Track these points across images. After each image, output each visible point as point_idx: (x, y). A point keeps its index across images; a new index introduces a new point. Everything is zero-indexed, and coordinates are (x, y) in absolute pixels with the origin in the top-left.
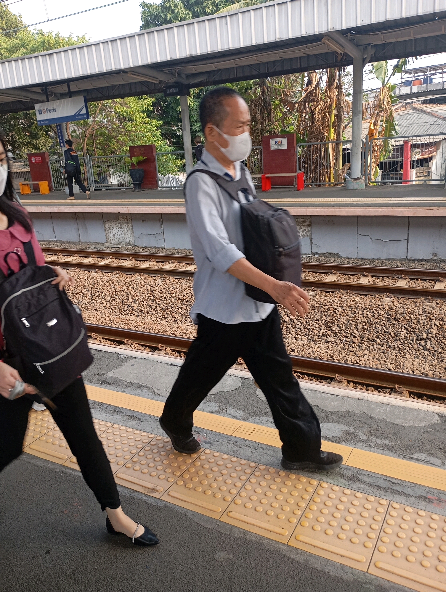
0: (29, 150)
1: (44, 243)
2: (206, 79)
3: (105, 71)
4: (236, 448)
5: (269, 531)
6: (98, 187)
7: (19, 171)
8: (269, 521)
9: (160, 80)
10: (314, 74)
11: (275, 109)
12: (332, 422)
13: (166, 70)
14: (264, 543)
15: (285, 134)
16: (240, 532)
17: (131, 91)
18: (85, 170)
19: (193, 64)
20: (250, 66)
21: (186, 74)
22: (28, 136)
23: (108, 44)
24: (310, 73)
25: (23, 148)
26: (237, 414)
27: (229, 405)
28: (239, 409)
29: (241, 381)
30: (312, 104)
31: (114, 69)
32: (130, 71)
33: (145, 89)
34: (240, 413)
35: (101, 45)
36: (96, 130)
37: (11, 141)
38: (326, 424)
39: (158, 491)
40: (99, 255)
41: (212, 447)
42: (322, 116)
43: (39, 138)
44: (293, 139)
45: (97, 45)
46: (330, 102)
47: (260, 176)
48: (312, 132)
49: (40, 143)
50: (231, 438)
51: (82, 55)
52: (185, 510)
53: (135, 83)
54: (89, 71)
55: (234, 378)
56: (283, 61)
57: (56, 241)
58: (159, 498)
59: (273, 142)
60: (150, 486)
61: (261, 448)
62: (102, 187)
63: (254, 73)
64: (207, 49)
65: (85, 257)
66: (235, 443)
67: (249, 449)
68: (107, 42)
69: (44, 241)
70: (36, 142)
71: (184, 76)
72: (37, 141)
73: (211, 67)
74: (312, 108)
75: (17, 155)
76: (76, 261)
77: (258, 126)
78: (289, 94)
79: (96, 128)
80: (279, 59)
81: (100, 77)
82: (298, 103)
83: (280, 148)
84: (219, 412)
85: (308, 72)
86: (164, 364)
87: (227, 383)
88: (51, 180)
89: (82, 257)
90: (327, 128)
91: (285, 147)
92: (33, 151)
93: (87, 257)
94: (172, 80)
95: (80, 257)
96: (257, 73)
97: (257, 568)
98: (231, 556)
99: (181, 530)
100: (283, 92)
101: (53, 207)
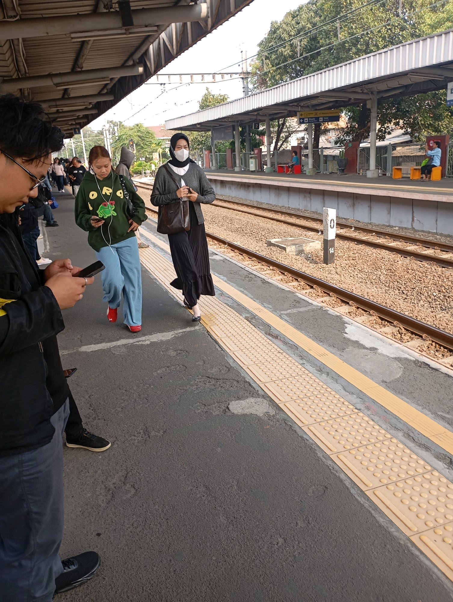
0: (429, 133)
22: (432, 117)
25: (423, 130)
37: (412, 124)
43: (443, 119)
69: (423, 231)
72: (440, 123)
75: (415, 138)
92: (433, 133)
101: (442, 196)
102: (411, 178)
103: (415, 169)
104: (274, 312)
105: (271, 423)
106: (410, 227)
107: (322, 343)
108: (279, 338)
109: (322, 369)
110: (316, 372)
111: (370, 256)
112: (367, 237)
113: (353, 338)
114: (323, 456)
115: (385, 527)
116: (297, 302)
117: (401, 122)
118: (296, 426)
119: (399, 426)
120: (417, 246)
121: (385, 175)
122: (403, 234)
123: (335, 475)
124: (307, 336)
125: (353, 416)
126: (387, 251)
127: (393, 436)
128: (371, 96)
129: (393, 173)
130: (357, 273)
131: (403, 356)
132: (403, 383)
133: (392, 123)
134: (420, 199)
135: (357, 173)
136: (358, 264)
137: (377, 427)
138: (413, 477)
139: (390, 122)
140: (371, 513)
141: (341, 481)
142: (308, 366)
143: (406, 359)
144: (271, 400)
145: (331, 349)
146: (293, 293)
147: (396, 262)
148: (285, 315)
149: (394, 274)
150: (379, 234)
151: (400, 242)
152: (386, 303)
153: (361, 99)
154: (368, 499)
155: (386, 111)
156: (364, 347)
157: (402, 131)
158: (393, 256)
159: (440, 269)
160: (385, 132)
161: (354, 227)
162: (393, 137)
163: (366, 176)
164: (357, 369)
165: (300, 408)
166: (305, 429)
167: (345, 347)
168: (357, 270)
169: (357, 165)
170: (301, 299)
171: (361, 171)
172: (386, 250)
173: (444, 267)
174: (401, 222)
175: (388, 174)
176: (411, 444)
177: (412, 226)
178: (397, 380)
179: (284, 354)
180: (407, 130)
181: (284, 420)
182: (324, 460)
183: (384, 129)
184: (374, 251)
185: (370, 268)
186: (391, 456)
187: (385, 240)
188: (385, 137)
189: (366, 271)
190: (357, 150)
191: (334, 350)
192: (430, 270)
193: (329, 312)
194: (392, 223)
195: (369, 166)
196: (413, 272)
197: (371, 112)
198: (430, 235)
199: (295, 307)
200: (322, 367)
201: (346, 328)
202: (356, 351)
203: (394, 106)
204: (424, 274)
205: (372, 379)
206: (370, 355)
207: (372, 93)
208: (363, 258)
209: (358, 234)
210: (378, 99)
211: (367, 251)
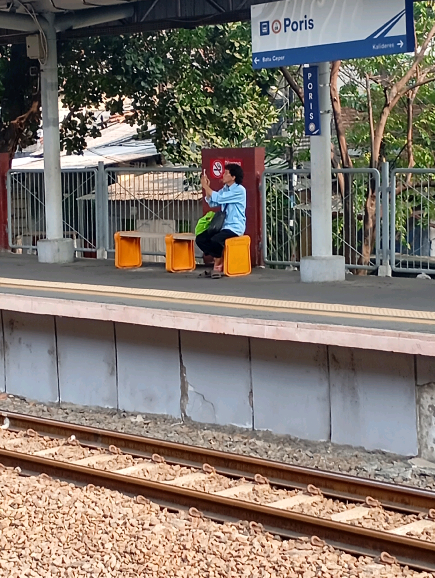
0: (206, 137)
1: (215, 434)
6: (404, 264)
7: (166, 198)
18: (371, 210)
22: (210, 95)
25: (191, 130)
36: (421, 85)
37: (157, 110)
40: (391, 500)
43: (241, 103)
49: (239, 118)
57: (253, 433)
62: (417, 266)
65: (344, 501)
69: (215, 427)
70: (231, 115)
72: (233, 111)
75: (170, 151)
76: (314, 511)
79: (421, 79)
89: (334, 499)
92: (219, 140)
93: (351, 502)
95: (327, 497)
101: (259, 321)
102: (168, 267)
103: (177, 241)
106: (176, 414)
111: (66, 510)
112: (53, 451)
117: (128, 102)
120: (204, 472)
121: (93, 255)
122: (160, 436)
126: (116, 494)
128: (37, 25)
129: (116, 251)
130: (27, 571)
133: (102, 106)
134: (200, 329)
135: (6, 246)
136: (29, 539)
139: (96, 101)
147: (146, 526)
149: (143, 567)
150: (89, 440)
151: (153, 462)
153: (8, 31)
155: (83, 69)
157: (133, 129)
158: (137, 508)
159: (276, 544)
160: (84, 130)
161: (10, 418)
162: (106, 146)
163: (36, 257)
168: (29, 559)
169: (6, 223)
171: (20, 241)
172: (113, 489)
173: (288, 539)
174: (150, 399)
175: (102, 254)
177: (183, 411)
180: (145, 128)
183: (79, 122)
184: (78, 493)
185: (70, 552)
187: (108, 458)
188: (85, 145)
189: (58, 562)
190: (4, 178)
192: (248, 548)
194: (125, 404)
195: (43, 227)
196: (200, 556)
197: (39, 71)
198: (236, 439)
203: (104, 58)
204: (233, 564)
207: (41, 16)
208: (46, 517)
209: (23, 440)
210: (58, 35)
211: (55, 495)
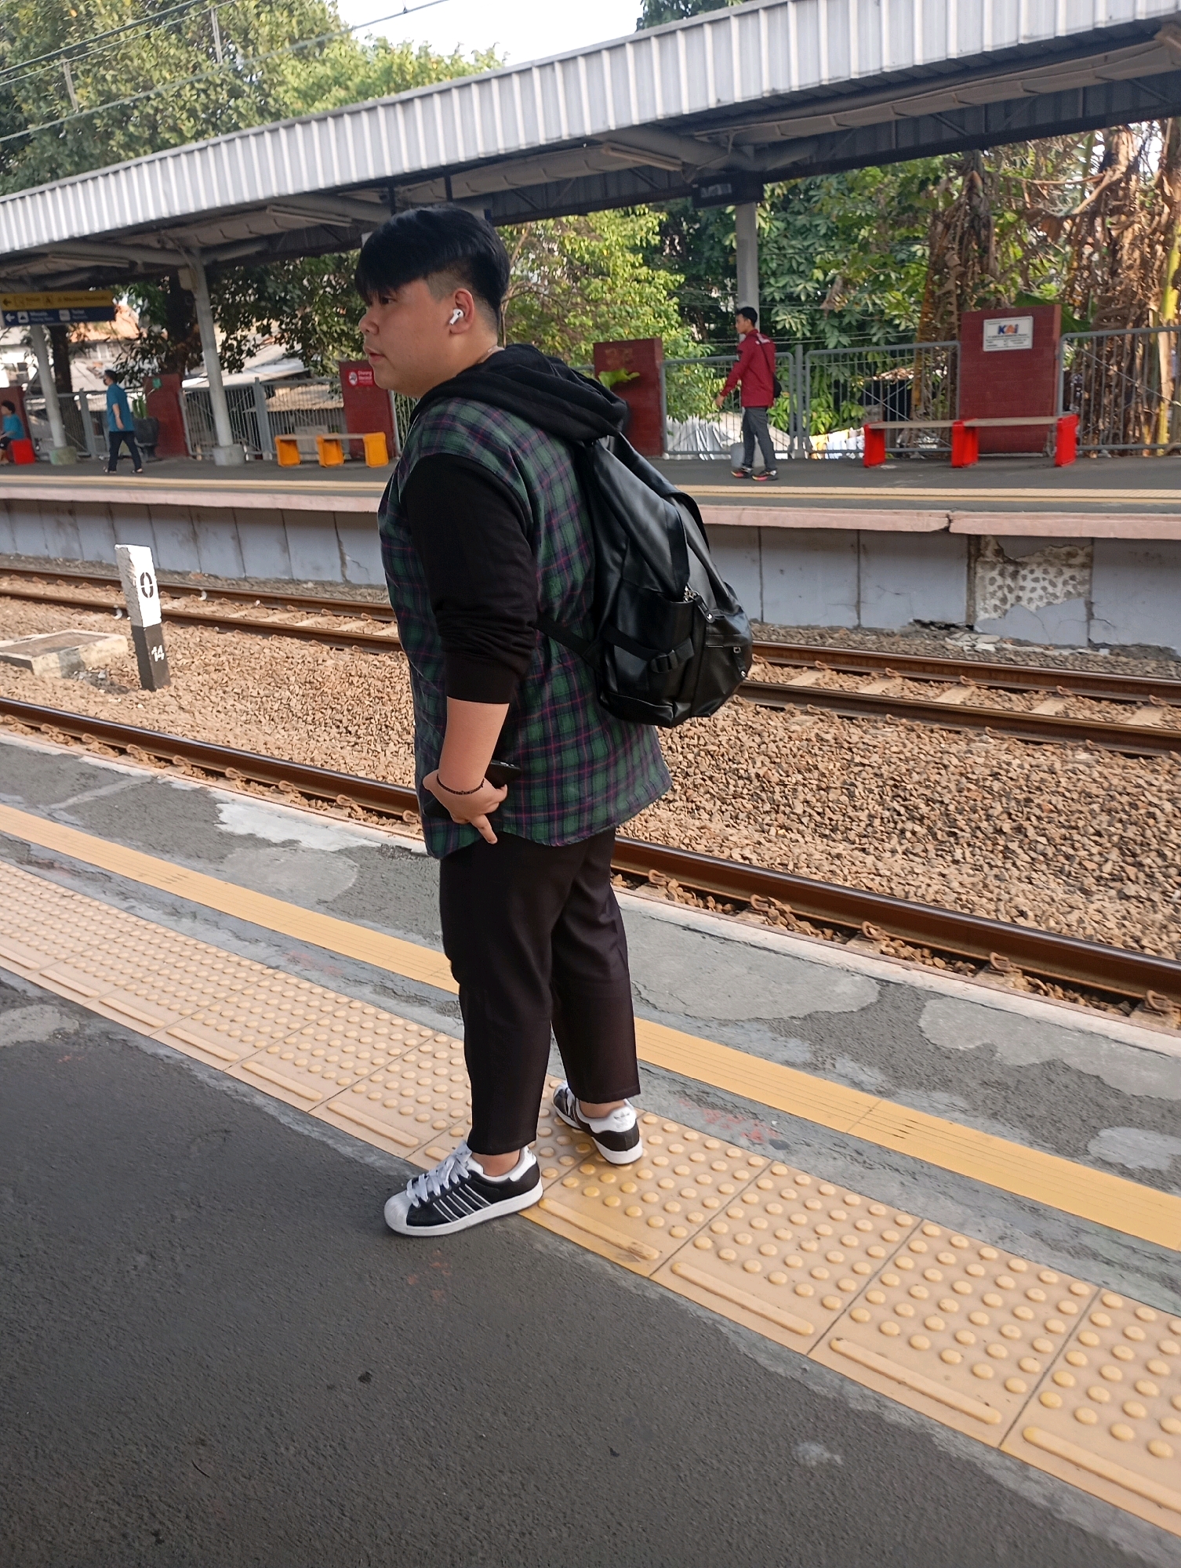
0: (343, 353)
1: (370, 591)
2: (811, 157)
3: (543, 142)
4: (858, 1168)
5: (947, 1405)
7: (317, 407)
8: (947, 1378)
9: (684, 164)
10: (1124, 136)
11: (1003, 235)
12: (1141, 1126)
13: (701, 135)
14: (933, 1435)
15: (1027, 304)
16: (864, 1397)
17: (606, 193)
19: (776, 116)
20: (937, 117)
21: (755, 145)
22: (343, 316)
23: (554, 69)
24: (1111, 133)
25: (330, 347)
26: (863, 1077)
27: (843, 1049)
28: (870, 1064)
29: (878, 987)
30: (1114, 220)
31: (565, 137)
32: (610, 141)
33: (644, 188)
34: (873, 1076)
35: (536, 73)
37: (301, 331)
38: (1122, 1130)
39: (644, 1258)
41: (793, 1158)
42: (1142, 253)
44: (1051, 321)
45: (524, 72)
46: (1169, 214)
47: (948, 424)
48: (1111, 300)
50: (845, 1140)
51: (486, 101)
52: (717, 1318)
53: (619, 173)
54: (501, 145)
55: (858, 978)
56: (1033, 101)
58: (647, 1275)
59: (990, 328)
60: (626, 1242)
61: (930, 1176)
63: (948, 135)
64: (819, 74)
66: (855, 1155)
67: (896, 1174)
68: (552, 64)
69: (370, 586)
71: (749, 150)
73: (827, 122)
74: (1114, 233)
75: (315, 367)
77: (950, 285)
78: (1045, 192)
80: (1022, 94)
81: (529, 160)
82: (1073, 218)
83: (1012, 345)
84: (813, 1067)
85: (1105, 130)
86: (667, 926)
87: (838, 990)
88: (392, 431)
90: (1156, 290)
91: (1027, 344)
92: (354, 354)
94: (716, 162)
96: (955, 135)
97: (911, 1502)
98: (838, 1458)
99: (705, 1370)
100: (1028, 188)
102: (321, 462)
103: (328, 441)
104: (32, 810)
105: (76, 1048)
106: (339, 579)
107: (168, 856)
108: (56, 865)
109: (177, 909)
110: (165, 917)
111: (257, 656)
112: (243, 613)
113: (241, 830)
114: (211, 1077)
115: (357, 1158)
116: (88, 778)
117: (275, 325)
118: (138, 1038)
119: (363, 975)
120: (363, 620)
121: (261, 457)
122: (327, 596)
123: (242, 1103)
124: (130, 846)
125: (266, 983)
126: (295, 640)
127: (353, 997)
128: (185, 259)
129: (278, 452)
130: (232, 702)
131: (355, 845)
132: (361, 896)
133: (254, 329)
135: (188, 454)
136: (231, 679)
137: (319, 990)
138: (402, 1058)
139: (248, 325)
140: (328, 1145)
141: (258, 1109)
142: (144, 910)
143: (363, 848)
144: (64, 1002)
145: (194, 863)
146: (75, 757)
147: (320, 662)
148: (63, 813)
149: (319, 692)
150: (271, 603)
151: (323, 615)
152: (312, 760)
153: (162, 266)
154: (318, 1122)
155: (234, 298)
156: (268, 844)
157: (282, 349)
158: (312, 650)
160: (240, 352)
161: (207, 591)
162: (263, 365)
163: (213, 462)
164: (260, 891)
165: (139, 1001)
166: (161, 1037)
167: (225, 852)
168: (232, 694)
169: (184, 434)
170: (97, 768)
171: (199, 450)
172: (292, 637)
174: (317, 569)
175: (267, 456)
176: (391, 1003)
177: (344, 576)
178: (349, 893)
179: (79, 897)
180: (292, 347)
181: (106, 1035)
182: (213, 1083)
183: (235, 343)
184: (265, 642)
185: (263, 686)
186: (353, 1034)
187: (287, 615)
188: (242, 365)
189: (255, 694)
190: (177, 396)
191: (200, 864)
193: (174, 786)
194: (298, 574)
195: (215, 437)
196: (362, 680)
197: (193, 300)
199: (85, 788)
200: (178, 904)
201: (221, 811)
202: (252, 854)
203: (250, 286)
204: (387, 683)
205: (296, 903)
206: (285, 856)
207: (188, 251)
208: (242, 662)
209: (219, 608)
210: (207, 269)
211: (247, 646)
